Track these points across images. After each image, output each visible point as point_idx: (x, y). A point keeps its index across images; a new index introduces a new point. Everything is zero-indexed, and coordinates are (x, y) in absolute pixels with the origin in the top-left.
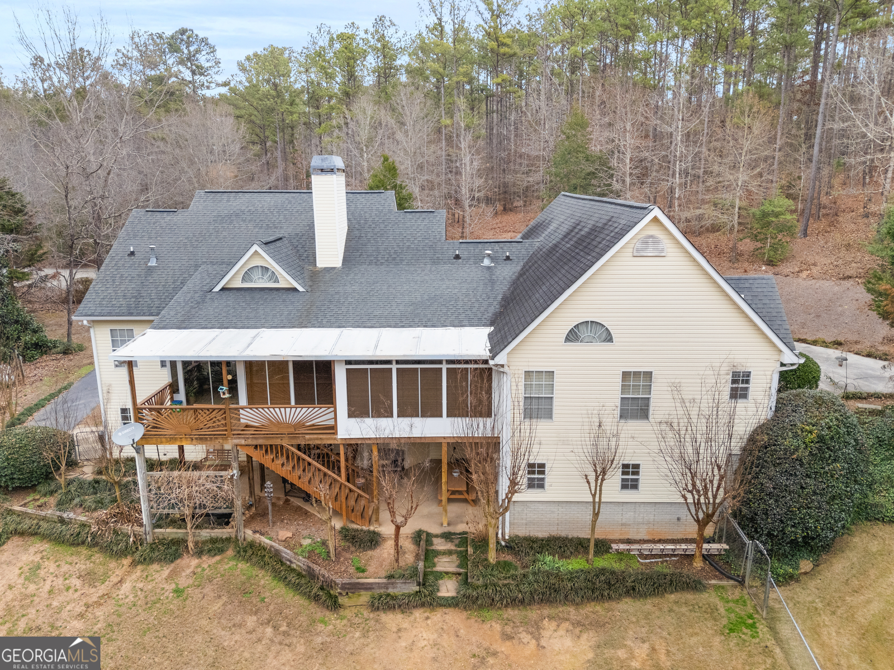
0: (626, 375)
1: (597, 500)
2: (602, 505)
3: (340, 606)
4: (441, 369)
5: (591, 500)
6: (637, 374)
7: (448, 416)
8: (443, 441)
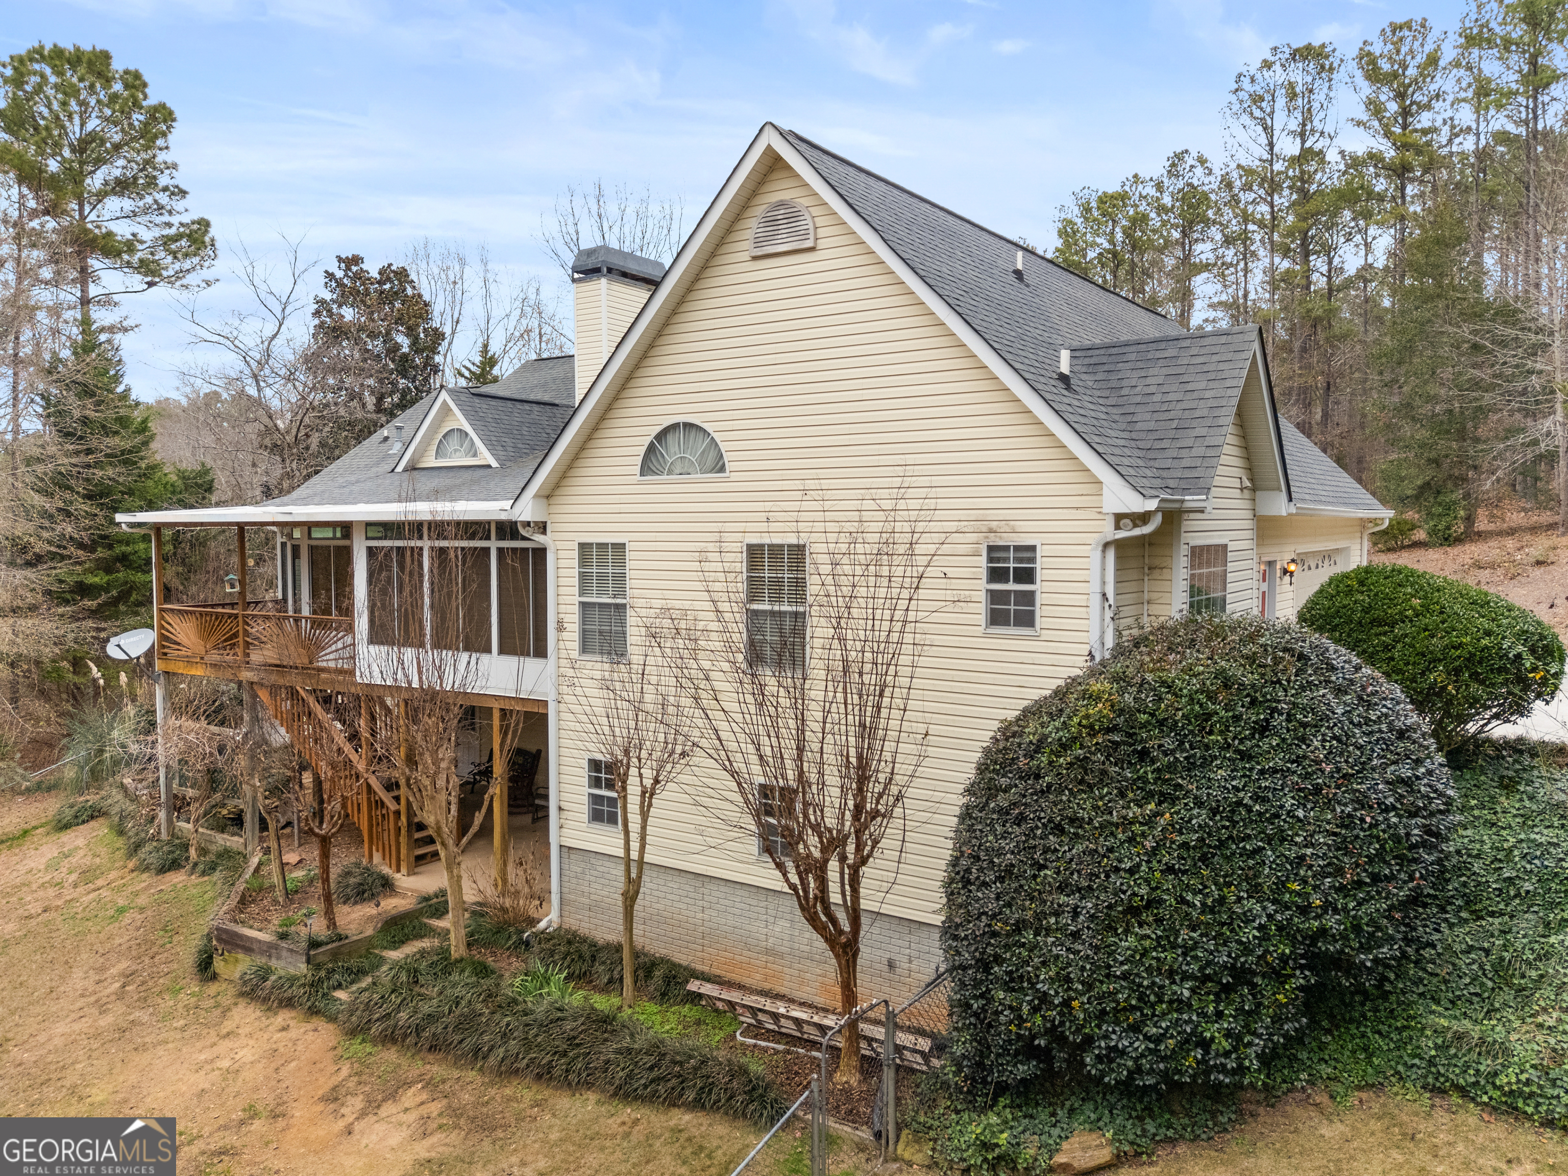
0: (754, 552)
1: (634, 855)
2: (646, 871)
3: (214, 977)
4: (487, 550)
5: (621, 853)
6: (776, 550)
7: (502, 651)
8: (496, 706)
